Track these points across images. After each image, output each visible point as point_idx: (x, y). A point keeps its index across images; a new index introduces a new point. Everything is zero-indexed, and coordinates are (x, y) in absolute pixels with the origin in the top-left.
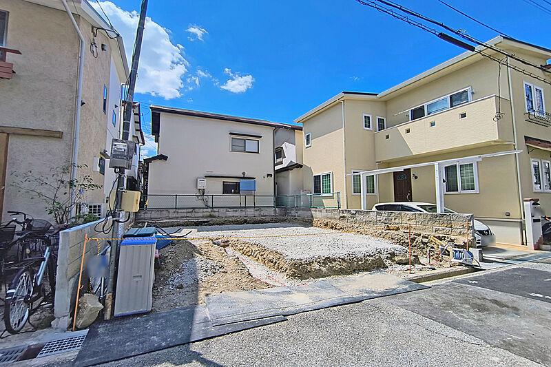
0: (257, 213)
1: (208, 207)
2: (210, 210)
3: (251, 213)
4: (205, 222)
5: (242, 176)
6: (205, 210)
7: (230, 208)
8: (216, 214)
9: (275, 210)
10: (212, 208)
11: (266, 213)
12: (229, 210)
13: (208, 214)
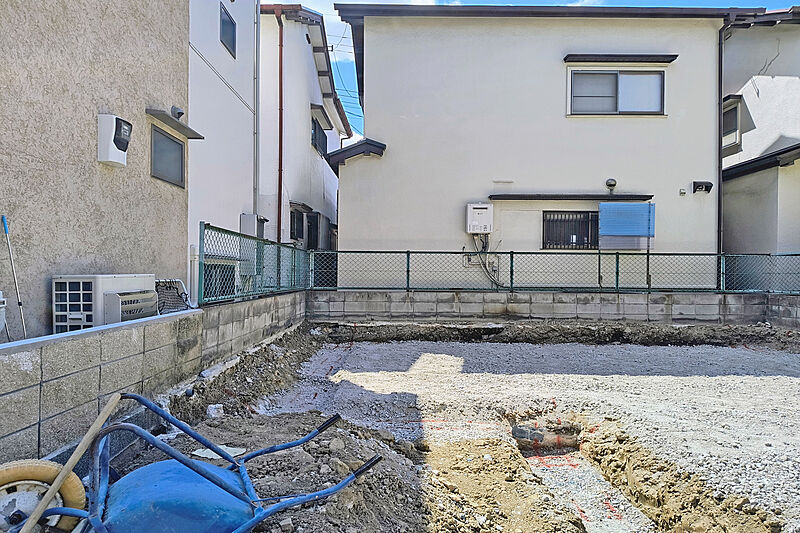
0: (656, 311)
1: (498, 288)
2: (503, 296)
3: (635, 308)
4: (489, 331)
5: (605, 191)
6: (489, 296)
7: (565, 290)
8: (523, 309)
9: (724, 304)
10: (512, 290)
11: (690, 312)
12: (564, 297)
13: (499, 307)
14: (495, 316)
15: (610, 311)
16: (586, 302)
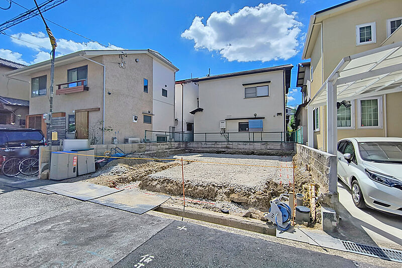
0: (263, 147)
4: (223, 151)
5: (254, 117)
6: (225, 143)
10: (228, 142)
11: (272, 147)
12: (241, 144)
13: (225, 146)
14: (224, 148)
15: (251, 147)
16: (246, 144)
